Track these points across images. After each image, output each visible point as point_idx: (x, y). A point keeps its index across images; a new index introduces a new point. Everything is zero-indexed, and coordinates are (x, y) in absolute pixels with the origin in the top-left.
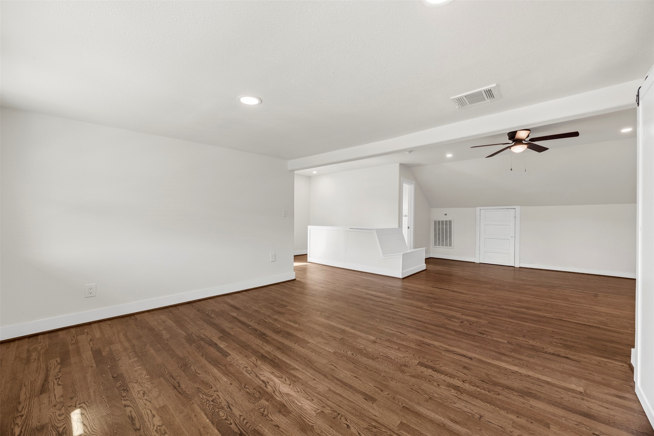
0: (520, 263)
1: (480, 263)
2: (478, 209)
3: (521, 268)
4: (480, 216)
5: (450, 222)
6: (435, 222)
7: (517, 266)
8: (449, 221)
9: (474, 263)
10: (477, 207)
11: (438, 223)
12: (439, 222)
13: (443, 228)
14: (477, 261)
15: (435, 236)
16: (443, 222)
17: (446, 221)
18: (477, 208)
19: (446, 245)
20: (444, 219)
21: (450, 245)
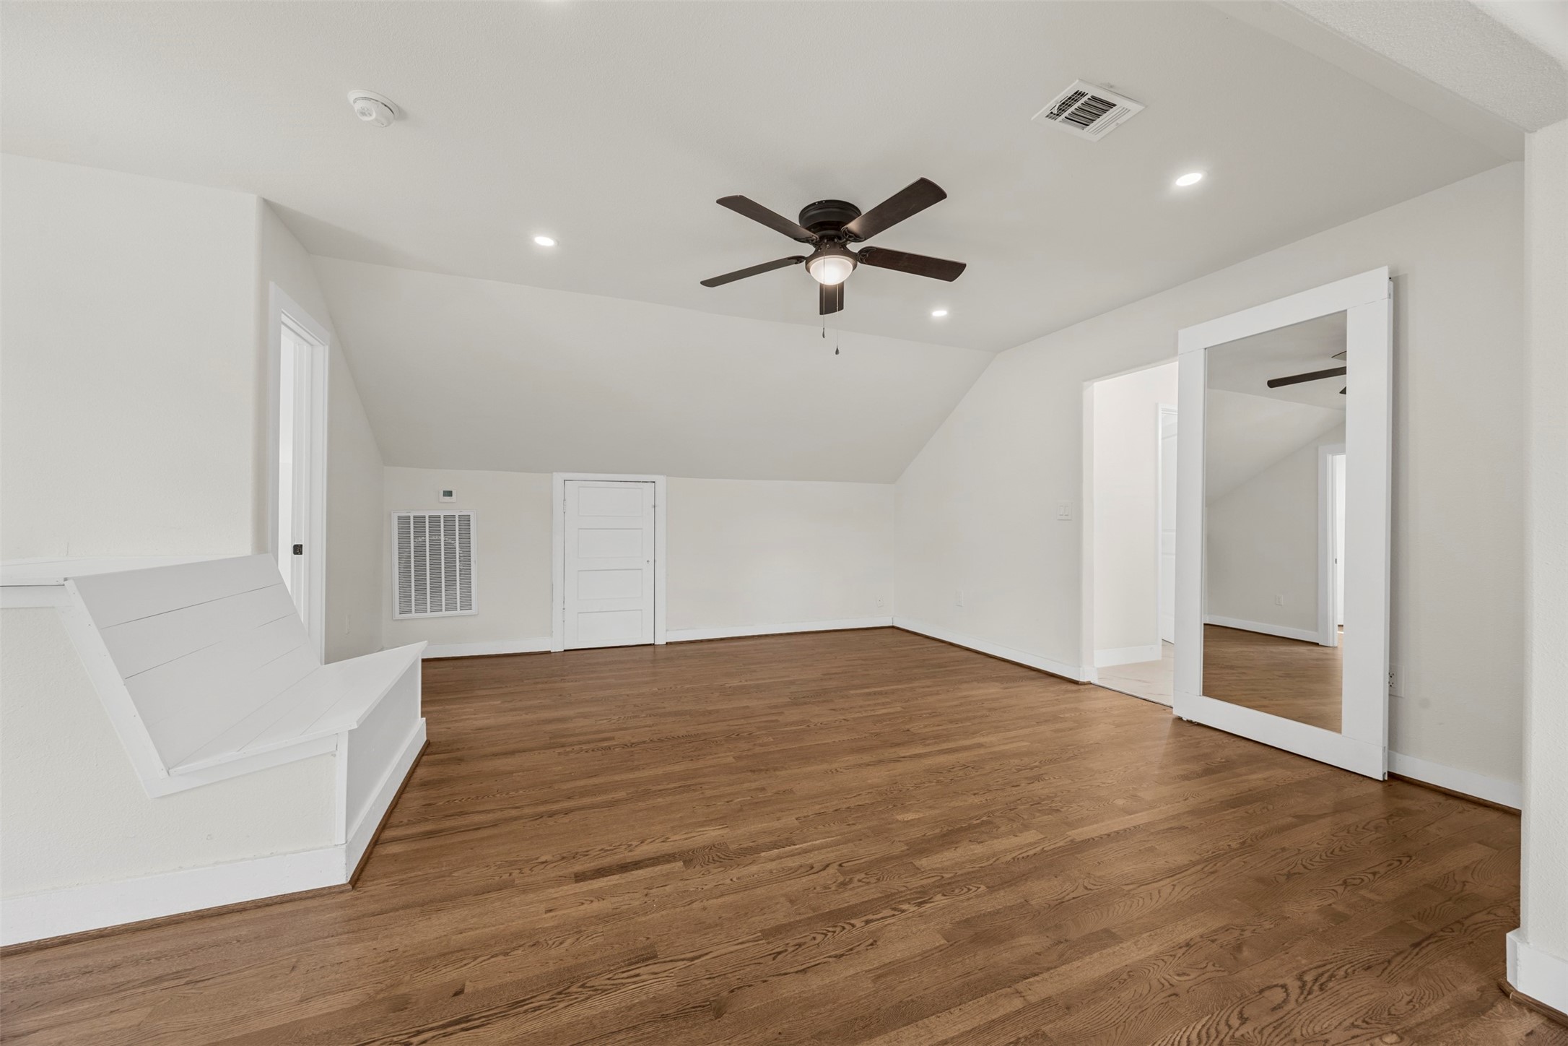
0: (667, 630)
1: (565, 651)
2: (558, 477)
3: (671, 643)
4: (565, 500)
5: (465, 520)
6: (404, 521)
7: (661, 641)
8: (460, 516)
9: (549, 653)
10: (556, 471)
11: (412, 527)
12: (419, 520)
13: (435, 545)
14: (557, 647)
15: (405, 573)
16: (435, 520)
17: (449, 519)
18: (554, 473)
19: (451, 606)
20: (443, 509)
21: (467, 604)
